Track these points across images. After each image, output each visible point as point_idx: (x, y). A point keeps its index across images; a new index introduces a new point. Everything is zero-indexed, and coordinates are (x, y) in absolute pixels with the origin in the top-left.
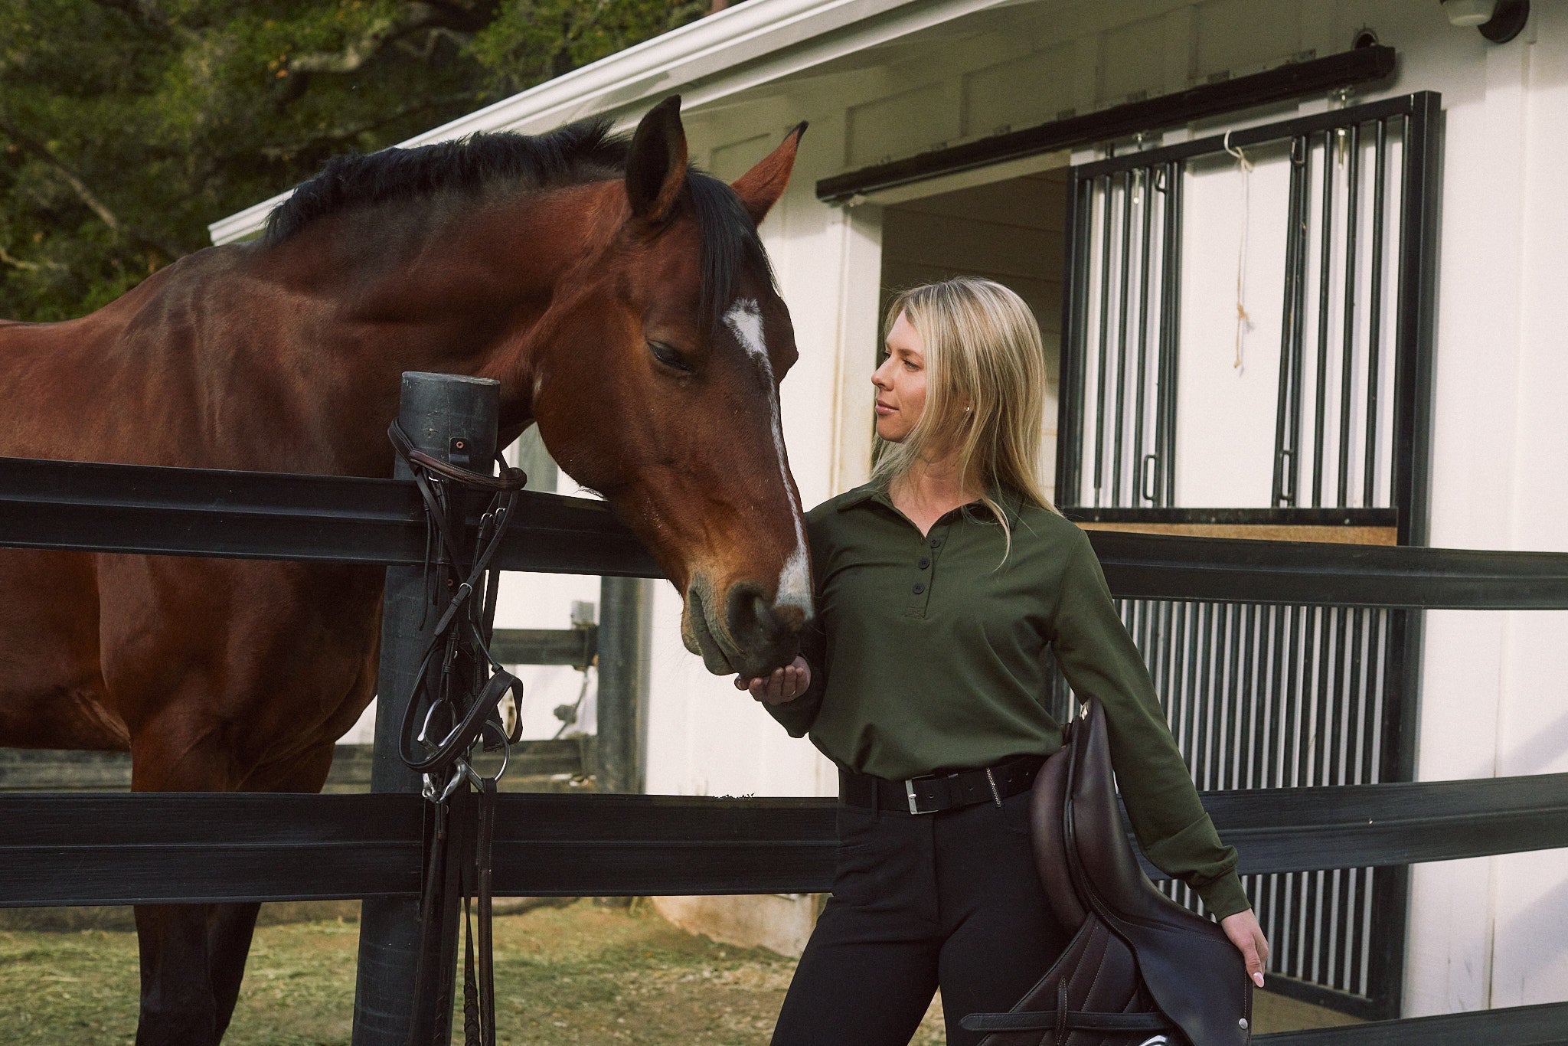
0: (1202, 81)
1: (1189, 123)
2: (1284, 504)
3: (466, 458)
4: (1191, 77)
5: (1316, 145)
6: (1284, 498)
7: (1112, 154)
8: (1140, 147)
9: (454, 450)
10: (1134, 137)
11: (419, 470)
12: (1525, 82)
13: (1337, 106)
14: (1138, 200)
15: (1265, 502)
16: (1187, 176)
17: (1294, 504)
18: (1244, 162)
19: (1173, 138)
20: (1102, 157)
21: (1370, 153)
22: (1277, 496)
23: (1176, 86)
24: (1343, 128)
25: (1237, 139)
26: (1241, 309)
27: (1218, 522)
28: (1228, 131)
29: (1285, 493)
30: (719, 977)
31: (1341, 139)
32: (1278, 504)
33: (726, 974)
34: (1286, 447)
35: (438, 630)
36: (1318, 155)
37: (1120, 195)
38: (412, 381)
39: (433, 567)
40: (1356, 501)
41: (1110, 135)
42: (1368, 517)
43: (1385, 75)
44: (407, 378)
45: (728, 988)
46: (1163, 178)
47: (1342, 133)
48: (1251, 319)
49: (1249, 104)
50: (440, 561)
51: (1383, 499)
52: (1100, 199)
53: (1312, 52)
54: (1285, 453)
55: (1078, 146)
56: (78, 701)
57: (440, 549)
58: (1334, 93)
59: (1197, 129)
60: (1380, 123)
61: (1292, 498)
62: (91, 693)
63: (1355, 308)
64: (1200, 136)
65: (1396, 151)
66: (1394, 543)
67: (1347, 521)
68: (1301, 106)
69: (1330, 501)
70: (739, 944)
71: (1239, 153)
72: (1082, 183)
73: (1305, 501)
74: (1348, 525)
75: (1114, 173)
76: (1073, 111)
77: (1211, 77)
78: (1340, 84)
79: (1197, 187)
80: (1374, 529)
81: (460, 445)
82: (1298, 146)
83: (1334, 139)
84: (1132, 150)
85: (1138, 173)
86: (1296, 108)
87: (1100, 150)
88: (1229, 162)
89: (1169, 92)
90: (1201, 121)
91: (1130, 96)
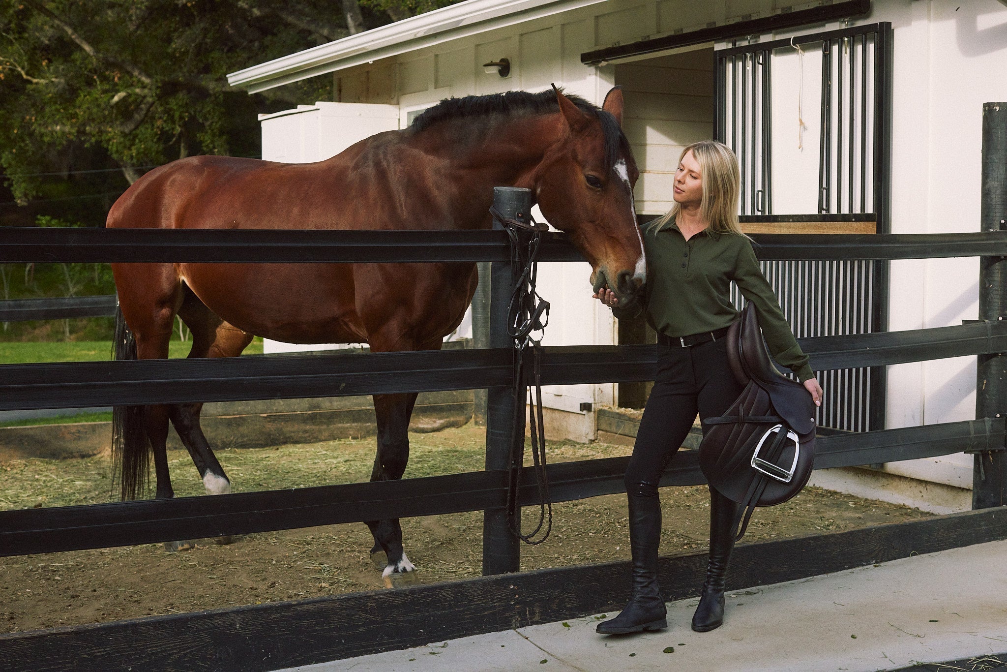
0: (779, 12)
1: (773, 31)
2: (824, 212)
3: (523, 220)
4: (774, 9)
5: (834, 44)
6: (824, 210)
7: (735, 45)
8: (749, 42)
9: (518, 217)
10: (746, 37)
11: (506, 225)
12: (929, 18)
13: (844, 27)
14: (749, 68)
15: (815, 212)
16: (772, 56)
17: (829, 212)
18: (800, 51)
19: (765, 39)
20: (730, 46)
21: (859, 48)
22: (820, 208)
23: (766, 14)
24: (847, 37)
25: (797, 40)
26: (801, 121)
27: (793, 221)
28: (792, 36)
29: (825, 207)
30: (553, 452)
31: (846, 42)
32: (821, 212)
33: (556, 450)
34: (824, 186)
35: (518, 286)
36: (835, 49)
37: (740, 64)
38: (500, 191)
39: (514, 262)
40: (857, 210)
41: (734, 36)
42: (863, 217)
43: (865, 13)
44: (497, 190)
45: (558, 456)
46: (761, 57)
47: (846, 39)
48: (806, 125)
49: (803, 24)
50: (517, 260)
51: (869, 209)
52: (730, 66)
54: (824, 189)
55: (719, 40)
56: (342, 323)
57: (517, 254)
58: (842, 20)
59: (776, 34)
60: (864, 36)
61: (828, 210)
62: (348, 320)
63: (854, 121)
64: (779, 38)
65: (871, 47)
66: (875, 232)
67: (853, 220)
68: (827, 25)
69: (845, 210)
70: (555, 439)
71: (798, 47)
72: (721, 59)
73: (834, 211)
74: (854, 222)
75: (737, 54)
76: (715, 23)
77: (783, 9)
78: (845, 16)
79: (778, 62)
80: (866, 223)
81: (520, 215)
82: (826, 45)
83: (842, 42)
84: (745, 43)
85: (748, 55)
86: (824, 25)
87: (729, 42)
88: (792, 51)
89: (762, 16)
90: (779, 30)
91: (743, 17)
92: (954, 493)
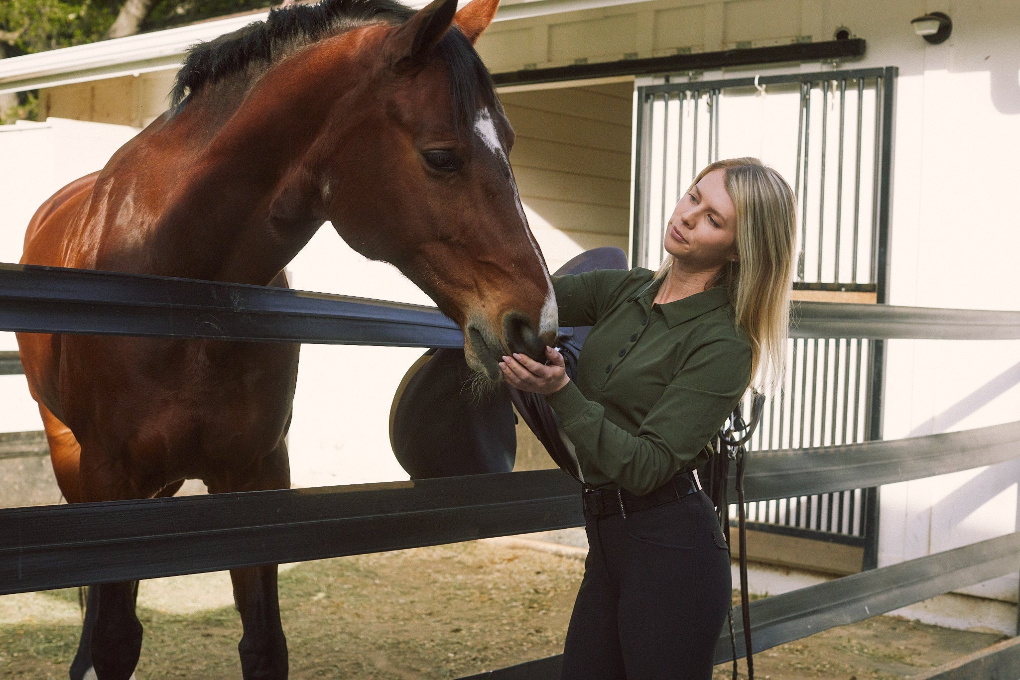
0: (732, 47)
1: (723, 69)
4: (724, 43)
5: (814, 87)
7: (668, 81)
8: (690, 79)
10: (685, 73)
13: (830, 69)
14: (689, 107)
16: (721, 96)
17: (804, 281)
18: (763, 93)
20: (660, 82)
21: (853, 94)
23: (713, 46)
24: (836, 80)
25: (762, 80)
28: (756, 74)
31: (834, 86)
37: (675, 104)
40: (846, 279)
41: (668, 70)
42: (856, 288)
47: (833, 83)
51: (864, 278)
52: (659, 105)
53: (809, 37)
55: (642, 75)
58: (829, 61)
59: (727, 71)
60: (861, 80)
61: (803, 277)
65: (870, 95)
66: (874, 301)
67: (842, 290)
68: (802, 66)
69: (829, 279)
71: (763, 88)
73: (810, 279)
74: (843, 292)
75: (671, 92)
76: (635, 54)
77: (739, 43)
78: (832, 56)
79: (729, 103)
80: (861, 294)
82: (807, 88)
83: (830, 86)
84: (684, 80)
85: (688, 93)
86: (798, 65)
87: (658, 77)
88: (754, 91)
89: (708, 50)
90: (730, 68)
91: (679, 49)
92: (971, 603)
